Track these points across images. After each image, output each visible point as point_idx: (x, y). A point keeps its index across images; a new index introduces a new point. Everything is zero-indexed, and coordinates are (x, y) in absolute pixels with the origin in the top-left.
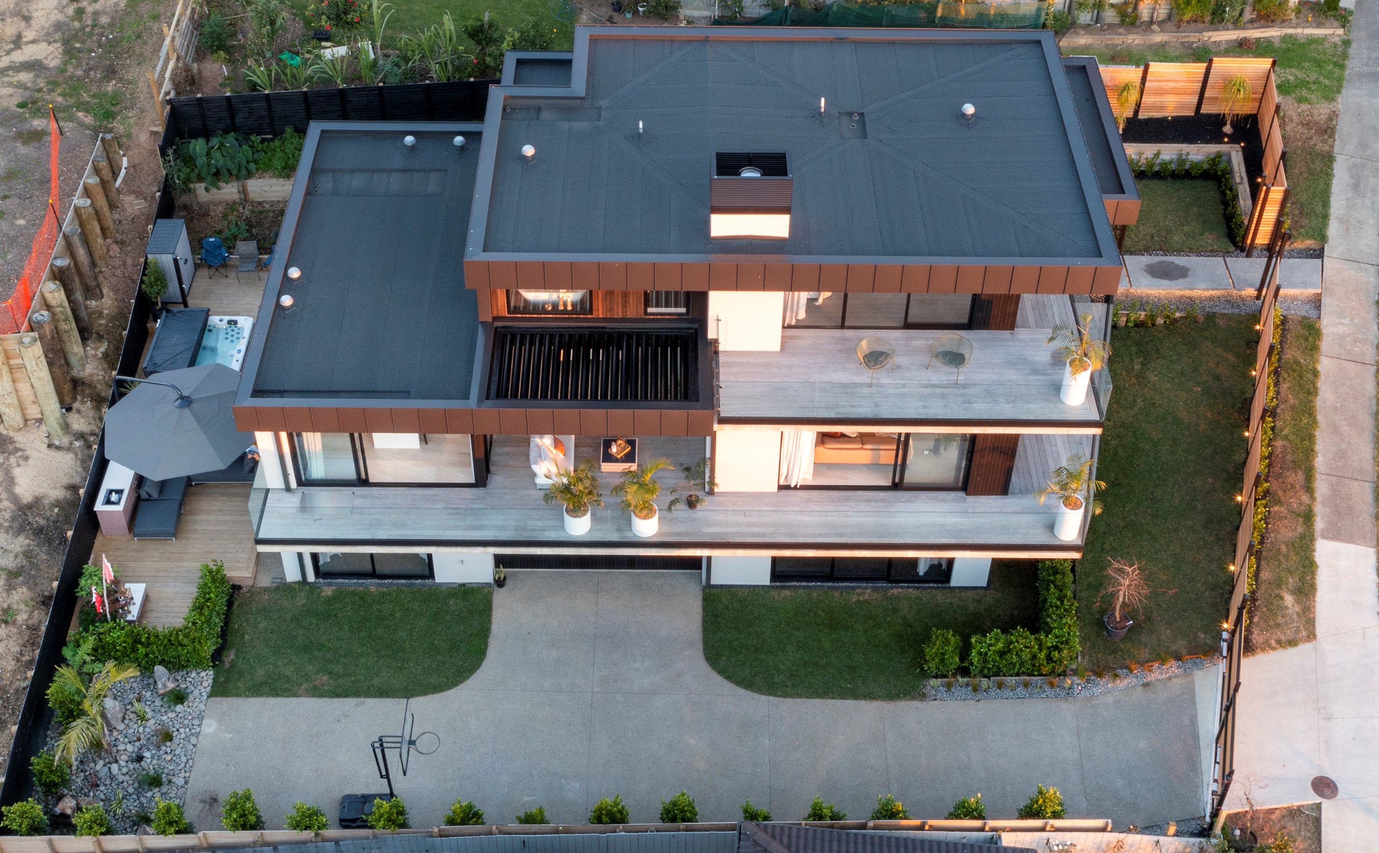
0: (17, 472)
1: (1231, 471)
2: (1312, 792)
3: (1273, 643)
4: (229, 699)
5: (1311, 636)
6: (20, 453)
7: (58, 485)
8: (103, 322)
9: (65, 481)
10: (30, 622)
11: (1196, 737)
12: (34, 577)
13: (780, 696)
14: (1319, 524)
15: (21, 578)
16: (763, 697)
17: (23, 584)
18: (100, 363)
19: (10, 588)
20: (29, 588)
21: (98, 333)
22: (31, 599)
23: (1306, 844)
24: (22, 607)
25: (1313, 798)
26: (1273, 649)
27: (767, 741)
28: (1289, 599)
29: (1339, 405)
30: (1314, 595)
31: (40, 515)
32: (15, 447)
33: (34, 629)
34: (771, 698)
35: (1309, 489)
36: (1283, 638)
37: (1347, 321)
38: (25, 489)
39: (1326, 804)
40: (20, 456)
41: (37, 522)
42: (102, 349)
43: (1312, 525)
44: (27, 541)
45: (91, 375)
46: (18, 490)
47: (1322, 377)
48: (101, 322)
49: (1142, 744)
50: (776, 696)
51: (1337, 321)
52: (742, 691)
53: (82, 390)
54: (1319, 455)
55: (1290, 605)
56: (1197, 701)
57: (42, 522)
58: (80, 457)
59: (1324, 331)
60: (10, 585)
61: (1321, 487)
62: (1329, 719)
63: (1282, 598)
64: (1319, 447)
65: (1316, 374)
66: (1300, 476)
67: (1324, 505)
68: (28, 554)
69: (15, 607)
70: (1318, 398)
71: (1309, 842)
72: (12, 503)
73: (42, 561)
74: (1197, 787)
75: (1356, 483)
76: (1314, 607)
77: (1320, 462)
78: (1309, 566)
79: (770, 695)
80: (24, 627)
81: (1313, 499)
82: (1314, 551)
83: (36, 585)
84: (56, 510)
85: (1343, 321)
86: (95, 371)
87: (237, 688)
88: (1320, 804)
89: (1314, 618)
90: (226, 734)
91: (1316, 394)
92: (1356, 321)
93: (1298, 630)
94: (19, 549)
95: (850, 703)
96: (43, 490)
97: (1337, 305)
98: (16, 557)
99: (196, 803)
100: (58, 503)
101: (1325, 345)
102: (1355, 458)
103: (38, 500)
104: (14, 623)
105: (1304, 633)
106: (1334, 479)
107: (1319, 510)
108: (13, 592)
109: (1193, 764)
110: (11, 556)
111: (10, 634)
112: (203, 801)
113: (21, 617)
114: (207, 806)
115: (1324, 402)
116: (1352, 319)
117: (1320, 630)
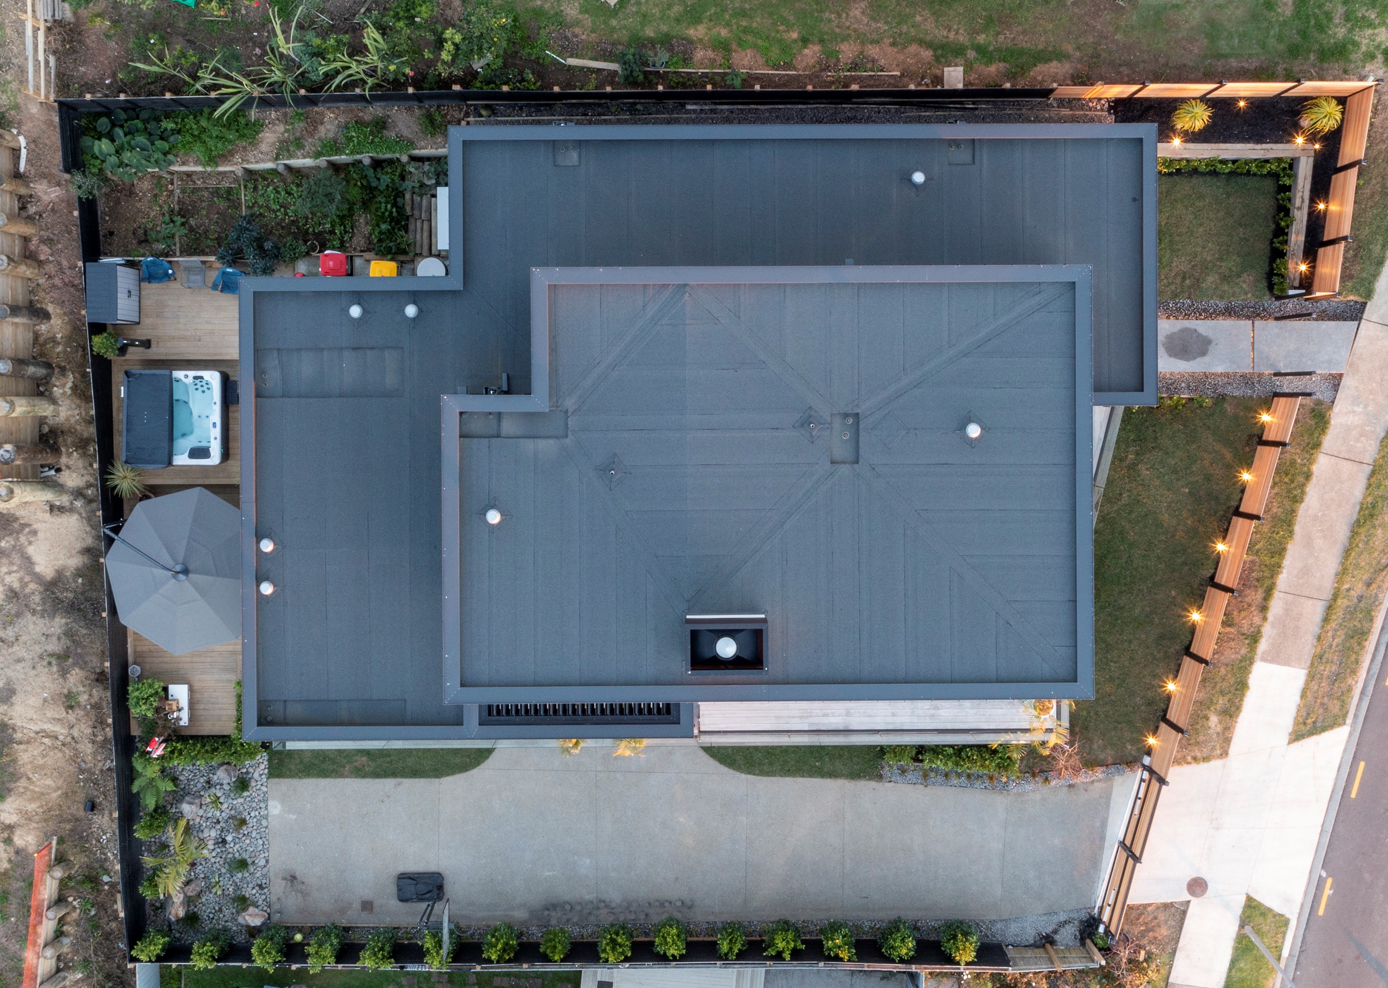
0: (31, 550)
1: (1196, 586)
2: (1186, 892)
3: (1189, 759)
4: (286, 780)
5: (1225, 754)
6: (27, 530)
7: (74, 552)
8: (60, 349)
9: (79, 546)
10: (93, 701)
11: (1102, 838)
12: (80, 656)
13: (758, 775)
14: (1263, 646)
15: (71, 660)
16: (743, 776)
17: (75, 664)
18: (72, 400)
19: (64, 673)
20: (81, 668)
21: (59, 367)
22: (86, 678)
23: (1169, 932)
24: (82, 689)
25: (1186, 896)
26: (1189, 763)
27: (744, 819)
28: (1214, 720)
29: (1320, 514)
30: (1237, 716)
31: (67, 590)
32: (21, 524)
33: (96, 707)
34: (750, 776)
35: (1264, 609)
36: (1199, 755)
37: (1359, 409)
38: (45, 566)
39: (1194, 901)
40: (29, 532)
41: (66, 597)
42: (70, 385)
43: (1256, 648)
44: (64, 621)
45: (67, 419)
46: (38, 569)
47: (1314, 480)
48: (58, 350)
49: (1057, 841)
50: (754, 774)
51: (1349, 408)
52: (724, 769)
53: (64, 440)
54: (1284, 571)
55: (1213, 726)
56: (1112, 805)
57: (70, 595)
58: (84, 515)
59: (1333, 422)
60: (63, 669)
61: (1276, 606)
62: (1218, 829)
63: (1208, 719)
64: (1287, 562)
65: (1308, 476)
66: (1259, 595)
67: (1273, 627)
68: (69, 633)
69: (74, 690)
70: (1303, 505)
71: (1173, 930)
72: (37, 583)
73: (83, 636)
74: (1094, 882)
75: (1311, 602)
76: (1234, 728)
77: (1283, 580)
78: (1242, 686)
79: (750, 773)
80: (89, 707)
81: (1265, 619)
82: (1250, 672)
83: (85, 663)
84: (80, 580)
85: (1356, 408)
86: (70, 413)
87: (290, 770)
88: (1189, 902)
89: (1231, 738)
90: (291, 816)
91: (1301, 500)
92: (1370, 408)
93: (1213, 748)
94: (59, 631)
95: (817, 782)
96: (61, 562)
97: (1356, 387)
98: (59, 639)
99: (279, 881)
100: (79, 573)
101: (1329, 441)
102: (1318, 575)
103: (60, 573)
104: (78, 704)
105: (1218, 752)
106: (1290, 597)
107: (1267, 631)
108: (68, 676)
109: (1095, 862)
110: (54, 639)
111: (79, 717)
112: (284, 879)
113: (83, 698)
114: (289, 884)
115: (1307, 510)
116: (1366, 406)
117: (1233, 749)
